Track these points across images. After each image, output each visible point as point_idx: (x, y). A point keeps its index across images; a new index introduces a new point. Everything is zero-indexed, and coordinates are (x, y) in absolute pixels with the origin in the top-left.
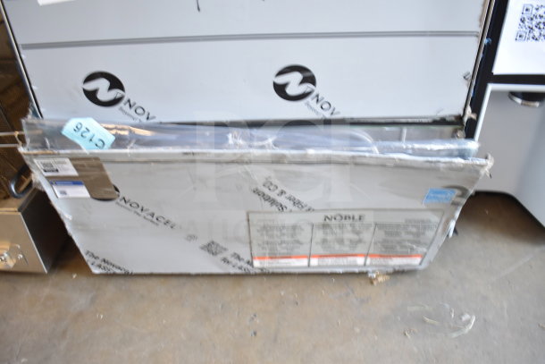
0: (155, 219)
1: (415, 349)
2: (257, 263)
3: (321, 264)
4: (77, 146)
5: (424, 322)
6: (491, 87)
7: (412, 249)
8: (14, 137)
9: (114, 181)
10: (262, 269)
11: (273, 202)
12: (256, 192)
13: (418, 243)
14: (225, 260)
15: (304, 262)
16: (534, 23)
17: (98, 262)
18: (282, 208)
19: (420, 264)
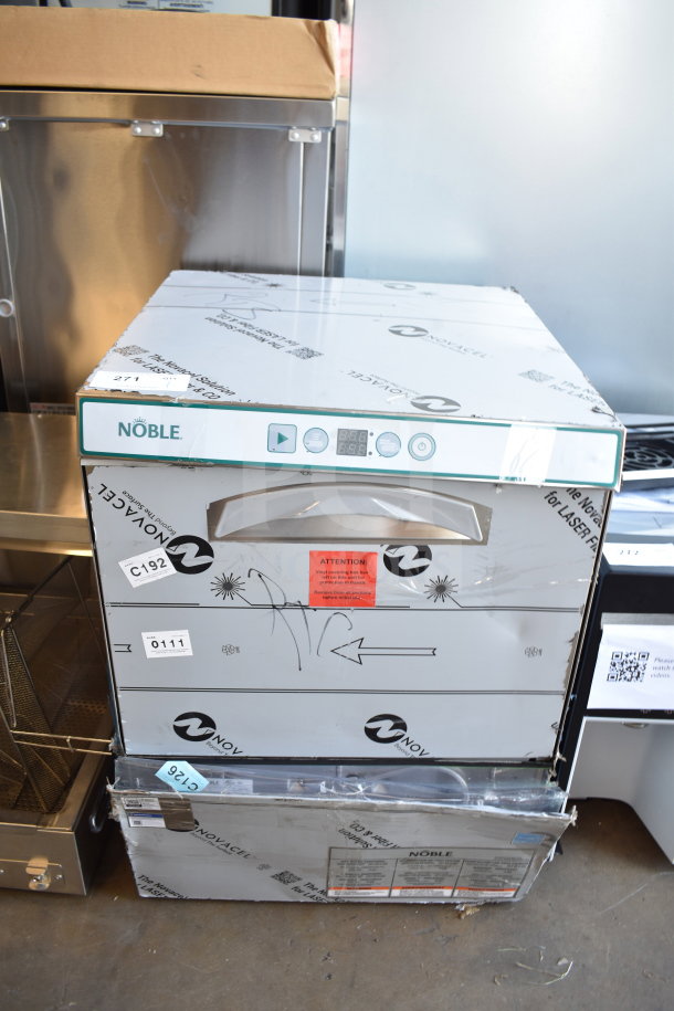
0: (229, 849)
1: (505, 999)
2: (331, 893)
3: (403, 894)
4: (169, 788)
5: (516, 966)
6: (585, 719)
7: (504, 883)
8: (65, 740)
9: (195, 817)
10: (337, 898)
11: (358, 840)
12: (342, 831)
13: (511, 879)
14: (297, 889)
15: (385, 893)
16: (625, 667)
17: (150, 886)
18: (366, 845)
19: (514, 896)
